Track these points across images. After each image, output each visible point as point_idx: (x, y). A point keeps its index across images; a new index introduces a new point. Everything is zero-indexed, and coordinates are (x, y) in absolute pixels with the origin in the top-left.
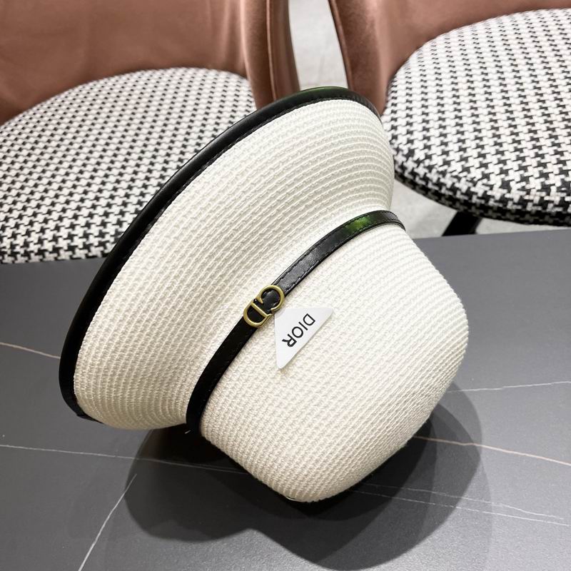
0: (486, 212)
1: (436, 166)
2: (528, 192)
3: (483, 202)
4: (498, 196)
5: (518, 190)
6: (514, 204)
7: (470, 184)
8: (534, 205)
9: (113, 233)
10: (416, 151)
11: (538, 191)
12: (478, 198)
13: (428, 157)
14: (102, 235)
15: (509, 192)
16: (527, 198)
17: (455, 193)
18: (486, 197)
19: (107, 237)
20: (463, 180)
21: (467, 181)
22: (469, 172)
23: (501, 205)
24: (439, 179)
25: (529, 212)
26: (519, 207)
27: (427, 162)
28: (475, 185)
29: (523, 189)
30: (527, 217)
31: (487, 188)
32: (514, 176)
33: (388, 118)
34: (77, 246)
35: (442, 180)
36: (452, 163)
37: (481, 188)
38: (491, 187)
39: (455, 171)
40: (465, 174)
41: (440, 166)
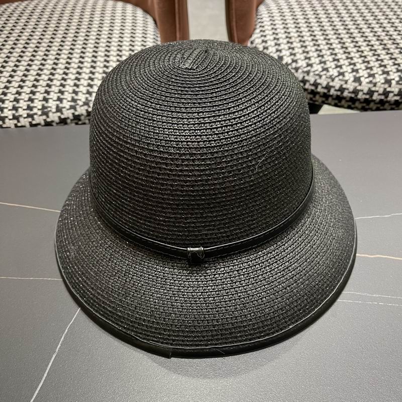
0: (340, 102)
1: (302, 68)
2: (375, 85)
3: (339, 93)
4: (351, 89)
5: (367, 83)
6: (364, 94)
7: (329, 80)
8: (379, 95)
9: (40, 107)
10: (285, 57)
11: (382, 84)
12: (336, 90)
13: (294, 61)
14: (30, 108)
15: (360, 85)
16: (373, 89)
17: (317, 88)
18: (342, 90)
19: (35, 111)
20: (324, 77)
21: (327, 77)
22: (328, 71)
23: (353, 95)
24: (304, 77)
25: (374, 101)
26: (367, 97)
27: (294, 65)
28: (333, 80)
29: (371, 82)
30: (372, 105)
31: (343, 83)
32: (363, 73)
33: (259, 35)
34: (7, 117)
35: (307, 78)
36: (314, 65)
37: (337, 83)
38: (346, 82)
39: (317, 70)
40: (325, 72)
41: (305, 67)
